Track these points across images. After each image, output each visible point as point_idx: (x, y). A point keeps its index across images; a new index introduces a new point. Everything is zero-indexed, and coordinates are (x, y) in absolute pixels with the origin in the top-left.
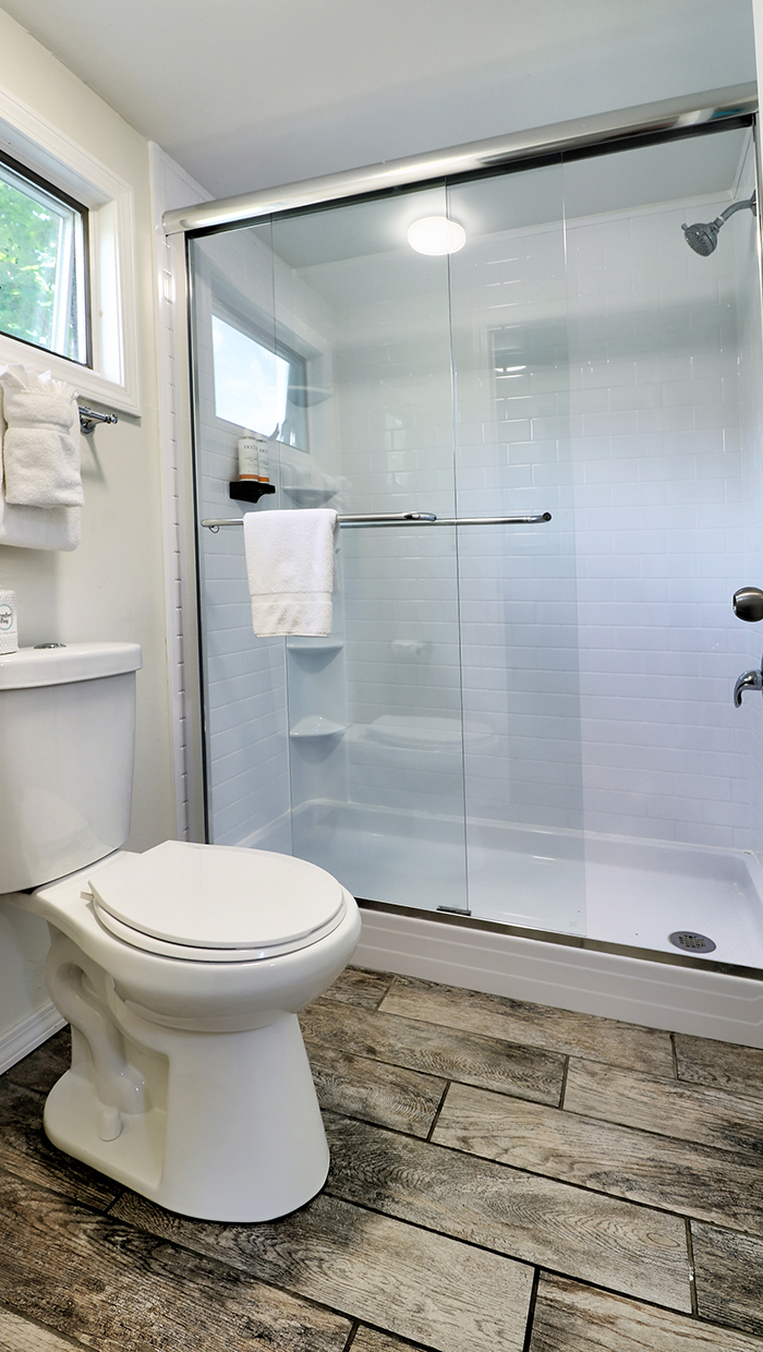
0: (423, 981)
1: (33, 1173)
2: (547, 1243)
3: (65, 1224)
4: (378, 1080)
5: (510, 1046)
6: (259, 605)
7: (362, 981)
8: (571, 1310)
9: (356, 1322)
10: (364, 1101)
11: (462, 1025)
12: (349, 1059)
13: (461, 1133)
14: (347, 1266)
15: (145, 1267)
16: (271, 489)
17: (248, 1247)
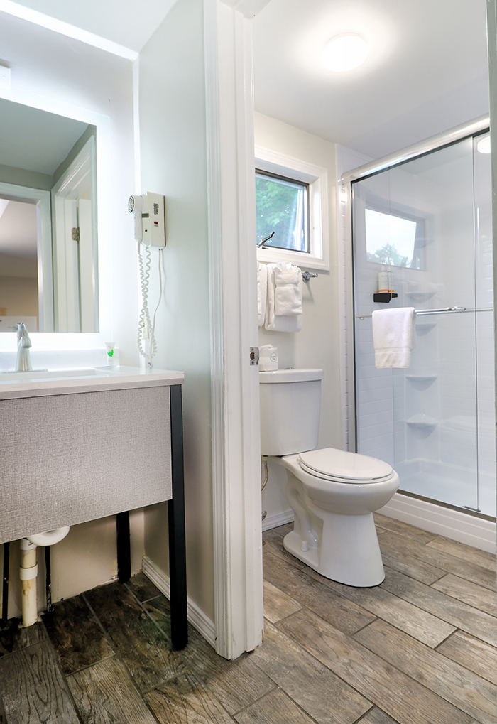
0: (453, 541)
1: (279, 555)
2: (467, 625)
3: (287, 569)
4: (415, 565)
5: (487, 570)
6: (378, 353)
7: (422, 534)
8: (467, 642)
9: (378, 618)
10: (406, 569)
11: (466, 559)
12: (405, 556)
13: (445, 588)
14: (380, 605)
15: (311, 585)
16: (395, 296)
17: (346, 591)
